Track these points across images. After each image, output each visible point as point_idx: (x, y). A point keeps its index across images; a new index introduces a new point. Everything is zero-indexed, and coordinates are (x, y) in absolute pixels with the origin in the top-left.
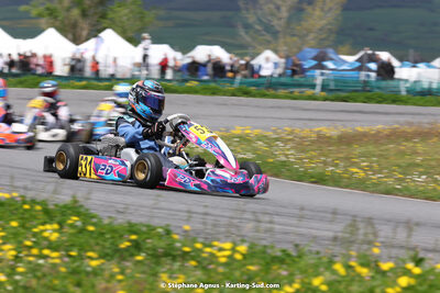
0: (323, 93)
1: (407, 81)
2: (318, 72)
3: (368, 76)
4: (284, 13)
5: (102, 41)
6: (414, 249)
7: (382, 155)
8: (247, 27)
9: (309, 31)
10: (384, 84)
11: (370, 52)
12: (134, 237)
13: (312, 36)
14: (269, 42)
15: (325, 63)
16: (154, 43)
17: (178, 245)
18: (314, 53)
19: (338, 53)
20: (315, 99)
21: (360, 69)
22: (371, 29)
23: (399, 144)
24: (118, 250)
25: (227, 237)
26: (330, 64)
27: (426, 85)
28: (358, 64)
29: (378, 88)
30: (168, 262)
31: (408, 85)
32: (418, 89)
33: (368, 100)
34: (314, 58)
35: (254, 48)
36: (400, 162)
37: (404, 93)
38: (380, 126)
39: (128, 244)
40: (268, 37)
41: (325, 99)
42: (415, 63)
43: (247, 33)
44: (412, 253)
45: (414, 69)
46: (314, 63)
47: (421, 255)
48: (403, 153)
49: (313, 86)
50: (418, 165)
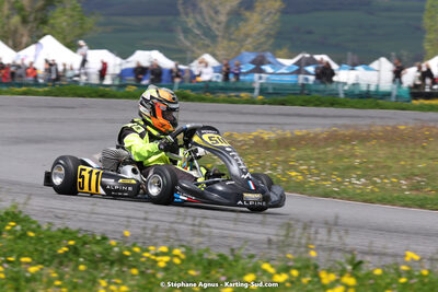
0: (261, 97)
1: (345, 84)
2: (256, 76)
3: (307, 79)
4: (223, 18)
5: (42, 46)
6: (351, 252)
7: (319, 158)
8: (186, 31)
9: (247, 36)
10: (322, 87)
11: (307, 55)
12: (71, 243)
13: (250, 40)
14: (208, 46)
15: (263, 67)
16: (91, 48)
17: (116, 249)
18: (252, 57)
19: (275, 56)
20: (254, 103)
21: (298, 72)
22: (309, 32)
23: (338, 147)
24: (56, 256)
25: (165, 241)
26: (268, 68)
27: (364, 88)
28: (296, 68)
29: (317, 91)
30: (107, 267)
31: (346, 88)
32: (357, 92)
33: (305, 103)
34: (253, 62)
35: (193, 52)
36: (339, 164)
37: (342, 96)
38: (318, 130)
39: (66, 249)
40: (207, 42)
41: (264, 103)
42: (353, 66)
43: (186, 38)
44: (349, 256)
45: (352, 72)
46: (252, 67)
47: (359, 258)
48: (341, 157)
49: (251, 90)
50: (356, 168)
